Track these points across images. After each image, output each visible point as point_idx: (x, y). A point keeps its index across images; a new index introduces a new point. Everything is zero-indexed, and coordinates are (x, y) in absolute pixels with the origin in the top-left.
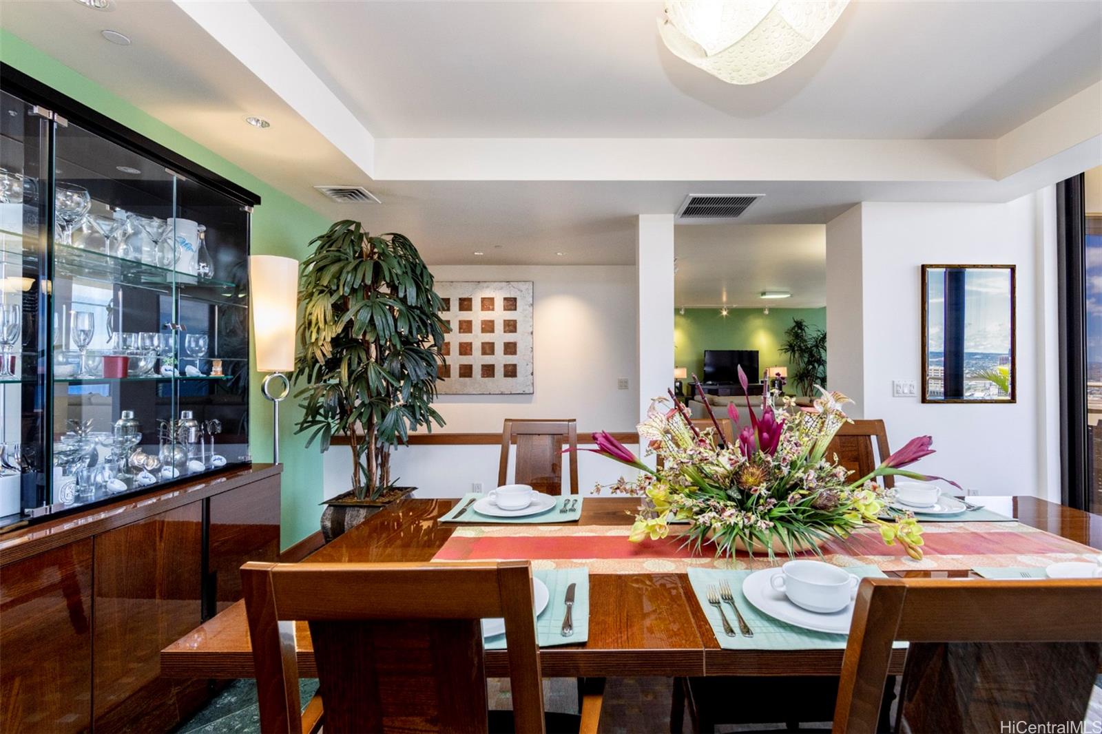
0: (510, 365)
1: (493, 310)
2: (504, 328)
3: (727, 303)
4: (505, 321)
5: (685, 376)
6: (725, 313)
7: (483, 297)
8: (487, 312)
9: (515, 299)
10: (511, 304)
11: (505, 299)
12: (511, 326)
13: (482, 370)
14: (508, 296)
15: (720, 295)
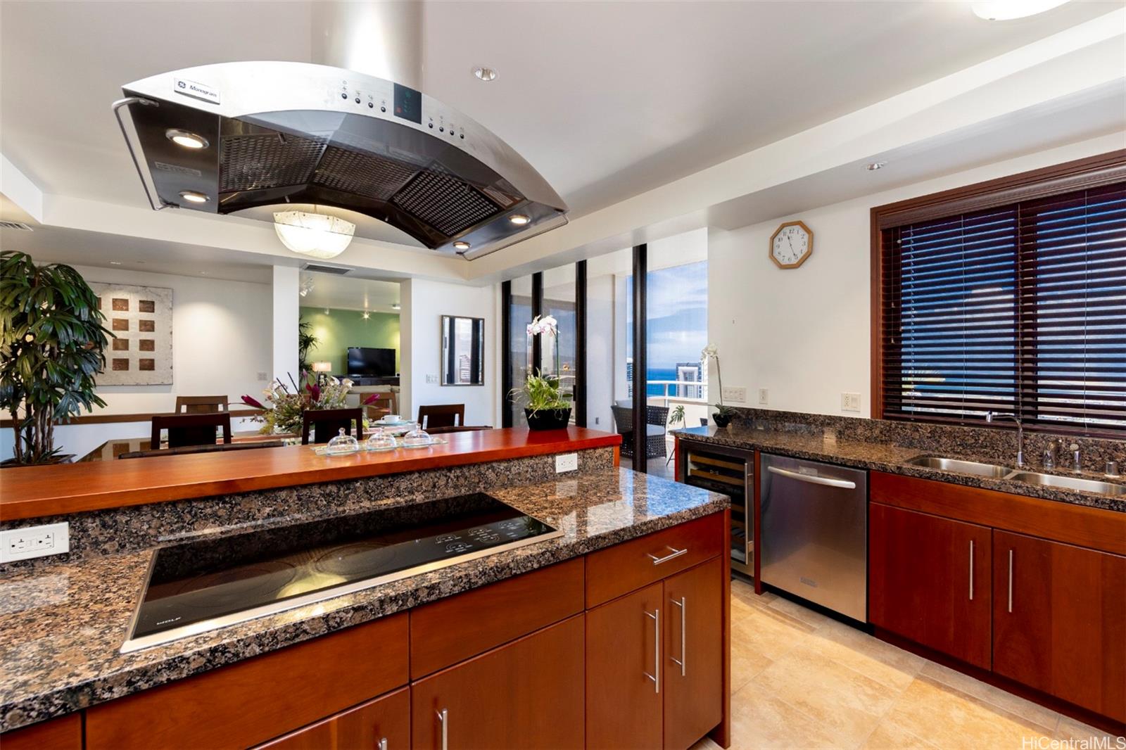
0: (146, 360)
1: (127, 310)
2: (140, 327)
3: (368, 308)
4: (140, 321)
5: (330, 370)
6: (366, 316)
7: (115, 297)
8: (120, 312)
9: (153, 303)
10: (148, 306)
11: (141, 301)
12: (148, 326)
13: (114, 363)
14: (144, 299)
15: (363, 302)
